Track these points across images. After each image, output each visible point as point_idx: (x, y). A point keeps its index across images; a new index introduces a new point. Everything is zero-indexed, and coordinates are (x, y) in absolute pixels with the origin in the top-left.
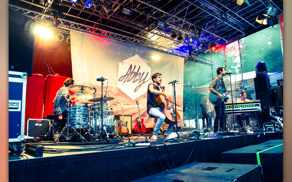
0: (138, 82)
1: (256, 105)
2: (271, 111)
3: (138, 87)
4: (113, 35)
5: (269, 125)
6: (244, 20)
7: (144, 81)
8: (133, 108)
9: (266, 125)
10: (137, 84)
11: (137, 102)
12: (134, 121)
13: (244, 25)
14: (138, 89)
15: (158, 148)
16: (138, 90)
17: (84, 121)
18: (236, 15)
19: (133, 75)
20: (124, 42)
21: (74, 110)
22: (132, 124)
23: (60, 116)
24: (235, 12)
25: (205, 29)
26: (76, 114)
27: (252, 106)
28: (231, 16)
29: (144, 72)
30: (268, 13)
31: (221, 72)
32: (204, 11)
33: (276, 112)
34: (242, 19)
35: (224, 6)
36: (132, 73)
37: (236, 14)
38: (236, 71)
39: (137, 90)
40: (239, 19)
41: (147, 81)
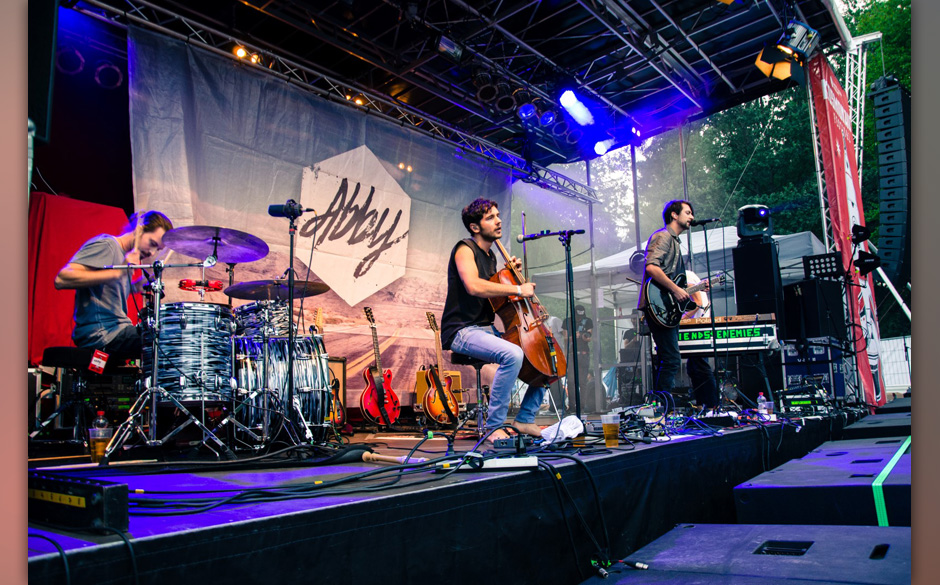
0: (367, 241)
1: (763, 331)
2: (786, 351)
3: (366, 259)
4: (283, 69)
5: (798, 394)
6: (708, 61)
7: (389, 242)
8: (351, 335)
9: (788, 397)
10: (363, 249)
11: (368, 312)
12: (353, 379)
13: (702, 79)
14: (366, 266)
15: (559, 476)
16: (367, 269)
17: (217, 371)
18: (688, 42)
19: (350, 216)
20: (323, 96)
21: (178, 327)
22: (348, 390)
23: (99, 357)
24: (687, 32)
25: (584, 82)
26: (181, 345)
27: (748, 333)
28: (669, 47)
29: (387, 211)
30: (794, 43)
31: (674, 215)
32: (596, 16)
33: (801, 355)
34: (702, 58)
35: (658, 8)
36: (349, 209)
37: (688, 39)
38: (619, 235)
39: (364, 273)
40: (692, 57)
41: (398, 241)
